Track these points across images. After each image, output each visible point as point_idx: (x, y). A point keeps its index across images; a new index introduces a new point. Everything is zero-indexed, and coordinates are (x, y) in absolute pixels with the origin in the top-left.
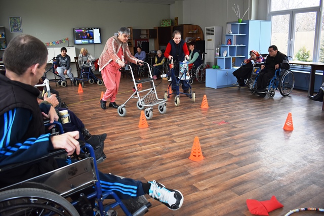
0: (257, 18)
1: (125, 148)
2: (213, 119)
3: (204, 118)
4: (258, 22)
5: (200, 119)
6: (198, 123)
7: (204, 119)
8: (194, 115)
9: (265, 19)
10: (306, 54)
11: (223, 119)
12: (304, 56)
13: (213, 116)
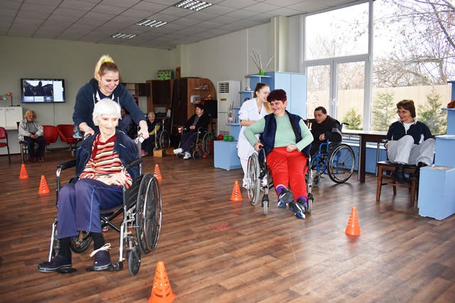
0: (287, 70)
1: (41, 281)
2: (210, 220)
3: (196, 219)
4: (287, 75)
5: (189, 221)
6: (186, 228)
7: (196, 222)
8: (182, 215)
9: (298, 71)
10: (355, 119)
11: (225, 220)
12: (353, 123)
13: (212, 215)
